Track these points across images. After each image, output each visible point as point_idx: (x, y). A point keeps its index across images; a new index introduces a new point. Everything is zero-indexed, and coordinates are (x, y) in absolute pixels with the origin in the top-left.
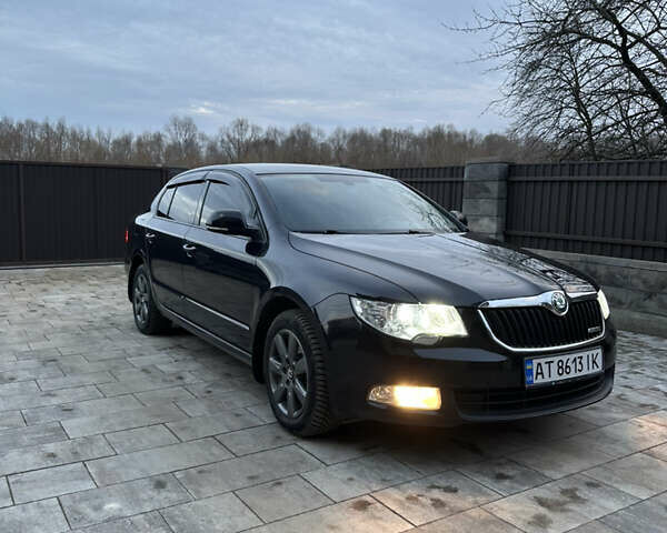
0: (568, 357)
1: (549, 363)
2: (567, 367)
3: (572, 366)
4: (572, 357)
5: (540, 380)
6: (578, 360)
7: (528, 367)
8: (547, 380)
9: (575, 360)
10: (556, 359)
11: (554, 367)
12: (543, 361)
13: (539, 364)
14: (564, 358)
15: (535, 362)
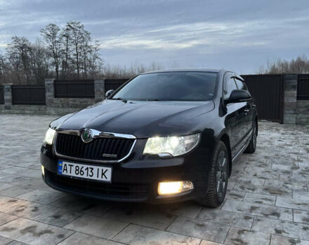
0: (82, 165)
1: (71, 166)
2: (81, 171)
3: (85, 172)
4: (85, 166)
5: (65, 173)
6: (90, 170)
7: (60, 165)
8: (69, 174)
9: (87, 168)
10: (75, 165)
11: (73, 169)
12: (68, 164)
13: (65, 165)
14: (80, 166)
15: (64, 163)
